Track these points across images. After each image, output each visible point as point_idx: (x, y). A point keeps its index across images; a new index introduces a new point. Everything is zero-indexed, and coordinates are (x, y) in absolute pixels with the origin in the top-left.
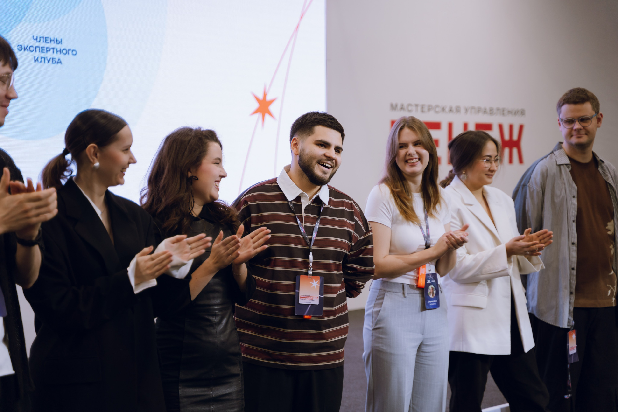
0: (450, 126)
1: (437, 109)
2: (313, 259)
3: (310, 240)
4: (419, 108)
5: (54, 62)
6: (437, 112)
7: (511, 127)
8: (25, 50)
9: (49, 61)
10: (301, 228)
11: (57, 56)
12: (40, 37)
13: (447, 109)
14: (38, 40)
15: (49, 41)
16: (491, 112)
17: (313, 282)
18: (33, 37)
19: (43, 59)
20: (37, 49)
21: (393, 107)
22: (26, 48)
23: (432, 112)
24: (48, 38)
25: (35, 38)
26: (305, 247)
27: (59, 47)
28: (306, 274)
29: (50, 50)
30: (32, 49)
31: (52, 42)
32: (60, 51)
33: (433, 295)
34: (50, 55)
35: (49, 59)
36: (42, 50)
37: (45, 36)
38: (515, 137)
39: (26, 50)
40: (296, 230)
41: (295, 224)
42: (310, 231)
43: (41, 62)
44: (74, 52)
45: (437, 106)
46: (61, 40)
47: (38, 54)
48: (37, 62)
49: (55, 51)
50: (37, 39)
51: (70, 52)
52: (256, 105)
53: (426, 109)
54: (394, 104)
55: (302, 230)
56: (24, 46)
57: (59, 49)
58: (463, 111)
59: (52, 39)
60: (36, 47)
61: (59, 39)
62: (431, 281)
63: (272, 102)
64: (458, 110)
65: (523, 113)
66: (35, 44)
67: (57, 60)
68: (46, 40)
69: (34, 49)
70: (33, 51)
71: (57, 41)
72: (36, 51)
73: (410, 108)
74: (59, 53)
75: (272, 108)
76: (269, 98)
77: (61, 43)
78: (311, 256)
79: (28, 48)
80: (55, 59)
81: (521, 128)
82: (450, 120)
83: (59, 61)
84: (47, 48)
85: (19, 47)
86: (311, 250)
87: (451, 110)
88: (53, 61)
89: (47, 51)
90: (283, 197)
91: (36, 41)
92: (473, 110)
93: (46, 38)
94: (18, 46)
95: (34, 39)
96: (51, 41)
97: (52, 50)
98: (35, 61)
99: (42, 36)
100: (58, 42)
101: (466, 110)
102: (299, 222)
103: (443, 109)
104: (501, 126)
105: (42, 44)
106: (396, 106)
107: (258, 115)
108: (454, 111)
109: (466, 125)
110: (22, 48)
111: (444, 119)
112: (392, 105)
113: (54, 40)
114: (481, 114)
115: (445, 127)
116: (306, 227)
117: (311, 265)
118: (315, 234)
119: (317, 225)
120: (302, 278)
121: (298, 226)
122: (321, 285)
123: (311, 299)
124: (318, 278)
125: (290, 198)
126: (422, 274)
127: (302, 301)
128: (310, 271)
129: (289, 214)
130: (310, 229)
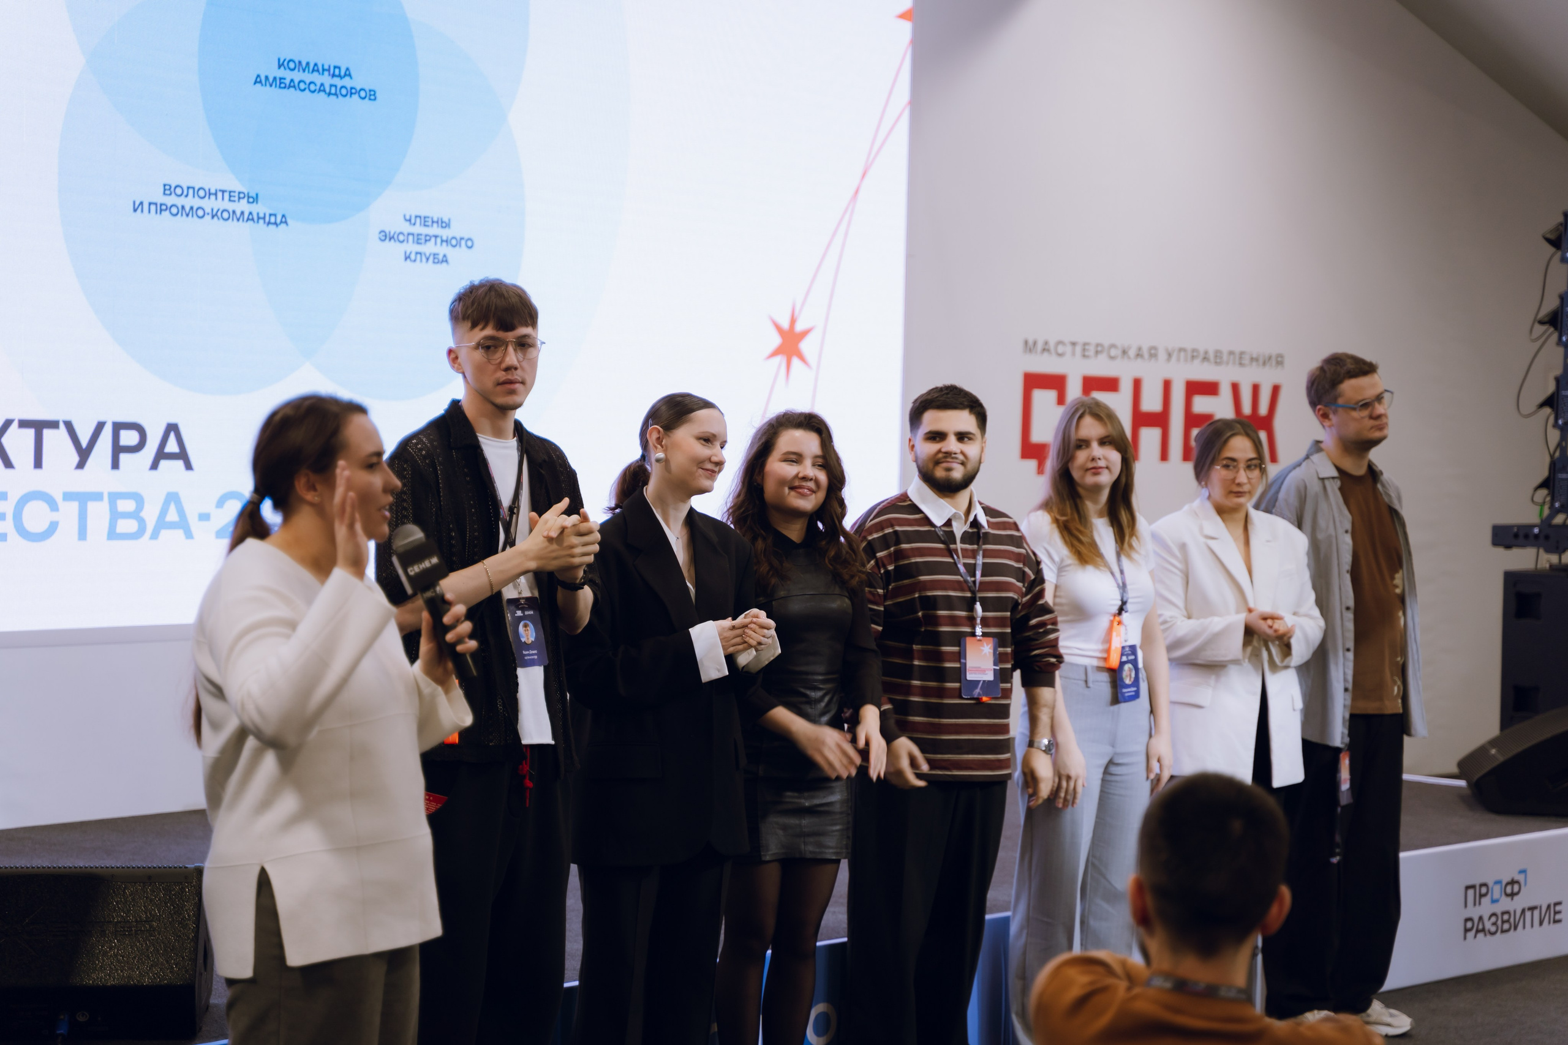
0: (1137, 384)
1: (1113, 352)
3: (974, 583)
4: (1078, 349)
5: (436, 261)
6: (1112, 358)
7: (1256, 389)
8: (390, 239)
9: (428, 259)
10: (959, 566)
11: (442, 250)
12: (416, 217)
13: (1132, 353)
14: (413, 221)
15: (430, 223)
16: (1218, 358)
17: (983, 646)
18: (405, 216)
19: (419, 256)
20: (411, 237)
21: (1029, 347)
22: (393, 237)
23: (1103, 357)
24: (428, 217)
25: (408, 218)
27: (445, 233)
29: (430, 240)
30: (401, 238)
31: (435, 225)
32: (447, 241)
33: (1130, 680)
34: (429, 248)
35: (428, 255)
36: (418, 239)
37: (423, 214)
38: (1263, 410)
39: (393, 240)
40: (954, 569)
41: (950, 560)
43: (415, 261)
44: (469, 243)
45: (1113, 346)
46: (449, 220)
47: (411, 247)
48: (408, 260)
49: (439, 240)
50: (410, 220)
51: (463, 242)
52: (776, 340)
53: (1091, 351)
54: (1031, 342)
55: (962, 569)
56: (390, 233)
57: (445, 238)
58: (1162, 355)
59: (435, 219)
60: (409, 234)
61: (446, 219)
62: (1127, 658)
63: (805, 333)
64: (1153, 354)
65: (1279, 361)
66: (407, 228)
67: (440, 257)
68: (425, 221)
69: (406, 238)
70: (404, 241)
71: (442, 222)
72: (408, 241)
73: (1060, 349)
74: (444, 244)
75: (806, 346)
76: (799, 327)
77: (449, 227)
79: (396, 237)
80: (438, 254)
81: (1276, 390)
82: (1138, 375)
83: (445, 260)
84: (426, 236)
85: (383, 234)
87: (1139, 355)
88: (434, 258)
89: (426, 241)
91: (408, 223)
92: (1182, 354)
93: (425, 218)
94: (380, 233)
95: (406, 220)
96: (433, 222)
97: (433, 239)
98: (406, 260)
99: (418, 214)
100: (444, 225)
101: (1170, 355)
102: (955, 557)
103: (1124, 352)
104: (1235, 388)
105: (418, 229)
106: (1035, 343)
107: (779, 360)
108: (1146, 355)
109: (1167, 385)
110: (386, 237)
111: (1125, 372)
112: (1026, 342)
113: (437, 222)
114: (1197, 362)
115: (1126, 387)
116: (965, 565)
117: (978, 621)
118: (978, 573)
119: (980, 560)
120: (969, 640)
121: (955, 564)
122: (995, 650)
123: (983, 671)
124: (990, 640)
125: (938, 521)
126: (1116, 648)
127: (971, 676)
128: (979, 631)
129: (941, 546)
130: (971, 568)
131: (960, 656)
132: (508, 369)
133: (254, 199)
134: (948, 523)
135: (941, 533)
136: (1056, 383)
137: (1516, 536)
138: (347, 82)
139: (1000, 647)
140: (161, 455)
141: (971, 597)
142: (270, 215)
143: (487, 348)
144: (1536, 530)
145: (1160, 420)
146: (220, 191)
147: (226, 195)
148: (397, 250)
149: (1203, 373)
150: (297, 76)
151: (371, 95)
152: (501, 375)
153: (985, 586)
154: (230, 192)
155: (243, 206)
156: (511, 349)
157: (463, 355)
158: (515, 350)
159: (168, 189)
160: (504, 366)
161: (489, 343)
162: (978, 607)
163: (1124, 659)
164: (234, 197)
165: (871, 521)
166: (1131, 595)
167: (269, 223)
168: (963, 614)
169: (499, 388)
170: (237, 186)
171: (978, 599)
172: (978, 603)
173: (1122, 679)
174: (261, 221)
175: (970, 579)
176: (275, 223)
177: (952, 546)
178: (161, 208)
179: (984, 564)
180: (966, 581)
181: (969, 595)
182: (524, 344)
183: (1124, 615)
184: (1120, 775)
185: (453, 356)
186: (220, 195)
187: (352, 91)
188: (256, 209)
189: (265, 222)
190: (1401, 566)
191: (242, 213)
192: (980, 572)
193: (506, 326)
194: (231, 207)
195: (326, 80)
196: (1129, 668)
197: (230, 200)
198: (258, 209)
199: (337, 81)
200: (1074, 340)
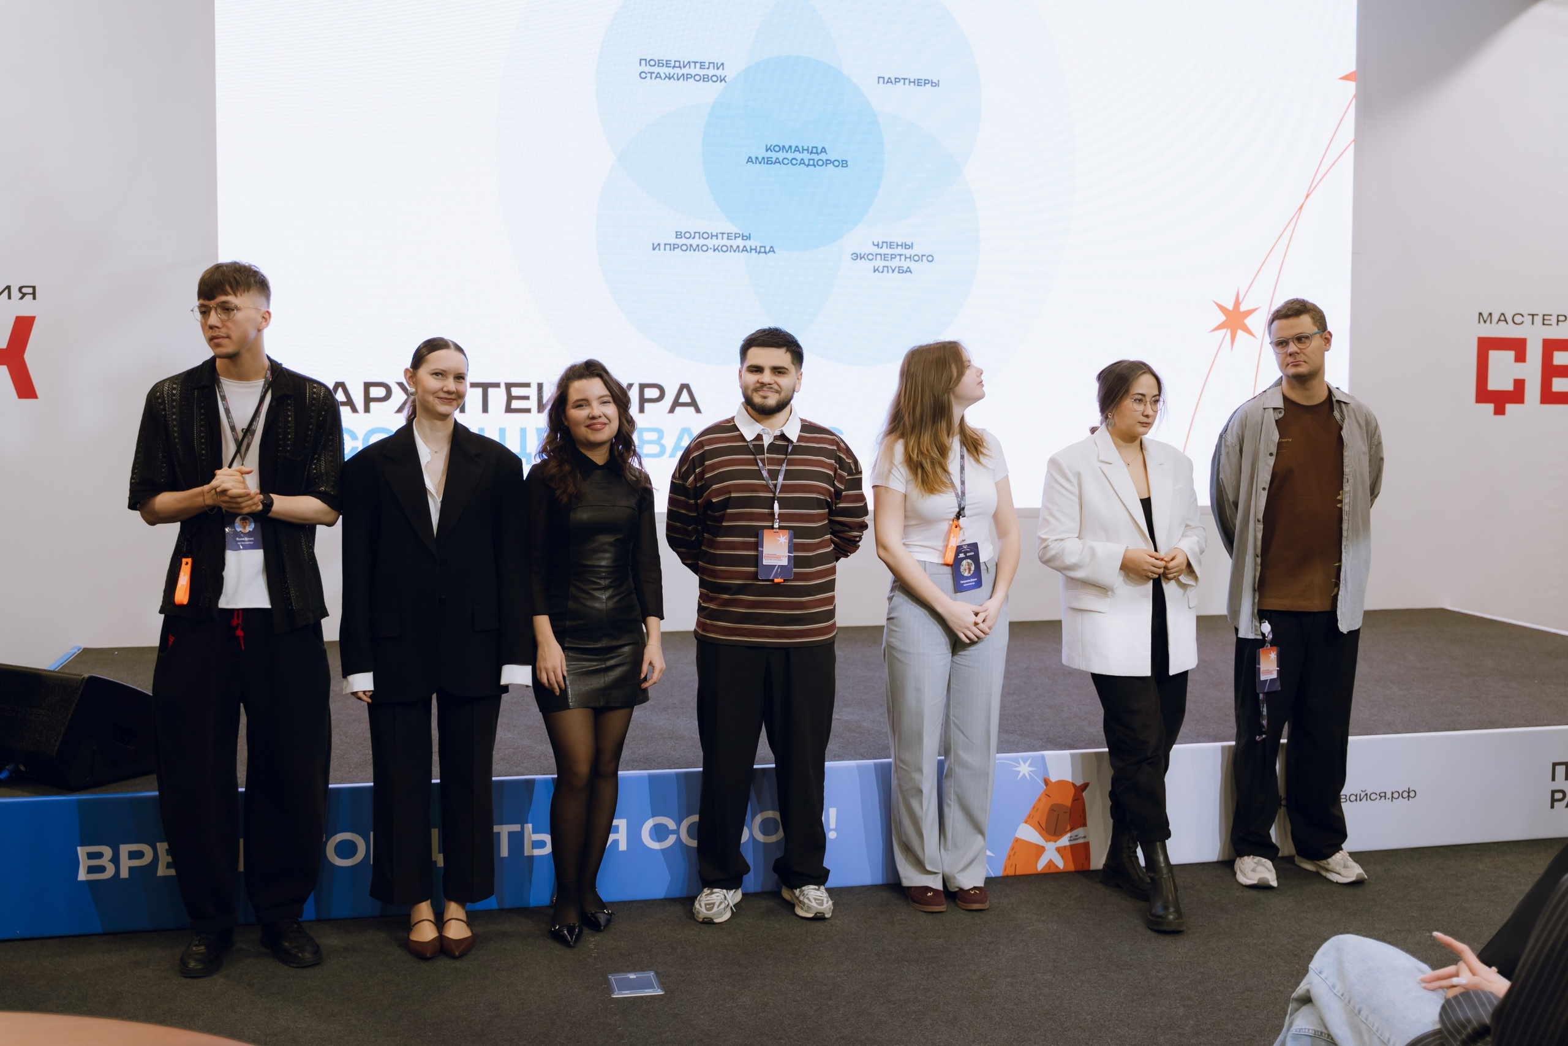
2: (780, 509)
3: (775, 486)
5: (901, 272)
8: (861, 258)
9: (893, 271)
10: (763, 472)
11: (905, 264)
12: (883, 243)
14: (880, 246)
15: (895, 247)
17: (780, 537)
18: (873, 242)
19: (886, 269)
20: (879, 257)
22: (863, 257)
24: (893, 242)
25: (876, 243)
26: (771, 495)
27: (908, 252)
28: (772, 528)
29: (895, 258)
30: (870, 257)
31: (900, 247)
32: (910, 258)
33: (969, 573)
34: (895, 263)
35: (893, 268)
36: (884, 257)
37: (889, 241)
39: (863, 259)
40: (758, 475)
41: (756, 468)
42: (774, 475)
43: (881, 272)
44: (930, 258)
46: (912, 243)
47: (879, 263)
48: (877, 272)
49: (903, 258)
50: (878, 245)
51: (924, 258)
55: (765, 474)
56: (860, 254)
57: (908, 256)
59: (900, 243)
60: (876, 254)
61: (909, 243)
63: (1250, 312)
66: (875, 250)
67: (905, 269)
68: (890, 245)
69: (874, 257)
70: (872, 259)
71: (906, 245)
72: (876, 259)
74: (908, 260)
75: (1250, 321)
76: (1244, 307)
77: (912, 248)
78: (776, 505)
79: (866, 257)
80: (903, 267)
83: (909, 270)
84: (892, 255)
85: (855, 255)
86: (776, 498)
88: (899, 270)
89: (892, 259)
90: (742, 438)
91: (877, 247)
93: (890, 243)
94: (852, 254)
95: (874, 245)
96: (898, 245)
97: (898, 257)
98: (875, 271)
99: (884, 240)
100: (907, 247)
102: (760, 464)
105: (884, 251)
107: (1225, 333)
110: (857, 257)
113: (902, 245)
116: (769, 471)
117: (776, 517)
118: (781, 478)
119: (784, 467)
120: (766, 532)
121: (760, 470)
122: (790, 541)
123: (779, 558)
124: (787, 532)
125: (751, 438)
127: (767, 561)
128: (776, 525)
130: (775, 473)
131: (757, 546)
133: (747, 237)
134: (759, 438)
135: (751, 447)
138: (823, 156)
139: (796, 538)
140: (676, 403)
141: (771, 497)
142: (761, 247)
146: (721, 233)
147: (725, 236)
148: (867, 265)
150: (781, 155)
151: (844, 163)
153: (784, 489)
154: (728, 234)
155: (739, 242)
156: (213, 313)
158: (217, 313)
159: (679, 235)
163: (962, 555)
164: (732, 237)
167: (760, 252)
170: (734, 230)
172: (776, 502)
173: (959, 572)
174: (753, 251)
175: (772, 482)
176: (765, 252)
178: (674, 247)
180: (766, 484)
181: (768, 495)
183: (962, 519)
186: (720, 236)
187: (828, 162)
188: (748, 243)
189: (756, 252)
191: (738, 247)
192: (783, 476)
194: (729, 243)
195: (806, 156)
196: (968, 562)
197: (728, 239)
198: (751, 243)
199: (814, 156)
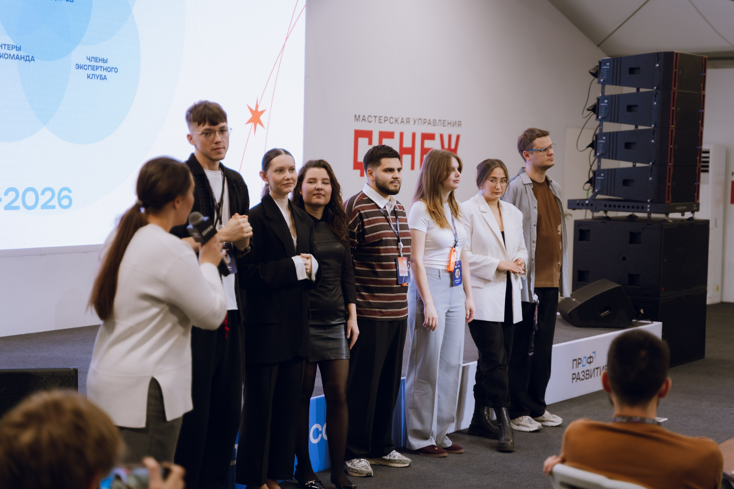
0: (402, 134)
1: (392, 120)
4: (377, 119)
5: (101, 78)
6: (391, 123)
7: (450, 137)
8: (81, 68)
9: (97, 78)
11: (104, 73)
12: (92, 58)
13: (399, 121)
14: (91, 60)
15: (98, 61)
16: (434, 123)
17: (404, 261)
18: (87, 57)
19: (93, 76)
20: (90, 67)
21: (357, 118)
22: (82, 67)
23: (388, 122)
24: (98, 58)
25: (88, 58)
27: (105, 65)
29: (98, 68)
30: (86, 67)
31: (101, 61)
32: (106, 69)
33: (458, 276)
34: (98, 72)
35: (97, 76)
36: (93, 68)
37: (95, 56)
38: (453, 147)
39: (82, 68)
41: (388, 224)
43: (92, 78)
44: (116, 70)
45: (392, 118)
46: (107, 59)
47: (90, 72)
48: (89, 78)
49: (102, 68)
50: (89, 59)
51: (113, 70)
52: (250, 116)
53: (383, 120)
54: (357, 116)
55: (393, 227)
56: (80, 65)
57: (105, 68)
58: (412, 122)
60: (89, 66)
61: (105, 59)
63: (262, 112)
64: (408, 121)
65: (459, 124)
66: (88, 63)
67: (103, 77)
68: (96, 59)
70: (87, 69)
71: (104, 60)
72: (89, 69)
73: (370, 119)
74: (105, 70)
75: (262, 118)
76: (260, 110)
77: (107, 62)
80: (102, 75)
81: (458, 137)
82: (402, 131)
83: (105, 78)
84: (97, 66)
85: (77, 65)
87: (402, 122)
88: (100, 77)
89: (97, 69)
91: (89, 60)
92: (420, 121)
93: (96, 58)
94: (76, 65)
96: (100, 60)
97: (100, 68)
98: (88, 78)
99: (93, 56)
100: (105, 61)
101: (415, 122)
102: (389, 222)
103: (396, 120)
104: (442, 136)
105: (93, 63)
106: (359, 116)
107: (251, 124)
108: (405, 122)
109: (414, 135)
110: (79, 67)
111: (396, 129)
112: (356, 116)
113: (102, 60)
114: (426, 124)
115: (397, 136)
116: (394, 225)
118: (399, 229)
119: (398, 223)
120: (399, 259)
121: (390, 225)
122: (408, 263)
123: (406, 272)
124: (405, 258)
125: (382, 207)
126: (453, 262)
127: (401, 274)
128: (402, 254)
129: (384, 217)
130: (396, 226)
132: (217, 143)
133: (19, 49)
134: (385, 207)
135: (382, 212)
136: (368, 134)
137: (578, 204)
141: (397, 240)
142: (27, 56)
143: (206, 134)
144: (587, 202)
145: (411, 151)
146: (3, 44)
147: (6, 47)
148: (84, 73)
149: (428, 130)
152: (214, 146)
153: (401, 235)
154: (8, 45)
155: (14, 52)
156: (217, 134)
157: (195, 137)
158: (219, 134)
160: (215, 141)
161: (207, 132)
162: (401, 244)
163: (456, 267)
164: (10, 47)
165: (354, 207)
166: (459, 238)
167: (26, 60)
168: (395, 247)
169: (213, 152)
170: (12, 43)
171: (400, 240)
172: (401, 242)
173: (454, 276)
174: (22, 59)
175: (396, 231)
176: (29, 60)
177: (388, 217)
179: (400, 224)
180: (395, 233)
181: (396, 238)
182: (223, 130)
183: (456, 247)
184: (452, 316)
185: (190, 137)
186: (3, 46)
188: (20, 53)
189: (24, 60)
190: (561, 223)
191: (14, 55)
193: (214, 123)
194: (9, 52)
196: (458, 271)
197: (8, 49)
198: (21, 53)
200: (375, 115)
